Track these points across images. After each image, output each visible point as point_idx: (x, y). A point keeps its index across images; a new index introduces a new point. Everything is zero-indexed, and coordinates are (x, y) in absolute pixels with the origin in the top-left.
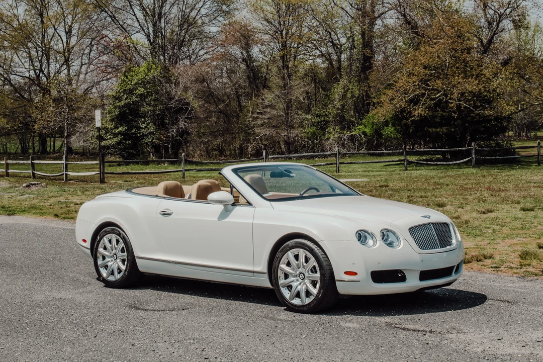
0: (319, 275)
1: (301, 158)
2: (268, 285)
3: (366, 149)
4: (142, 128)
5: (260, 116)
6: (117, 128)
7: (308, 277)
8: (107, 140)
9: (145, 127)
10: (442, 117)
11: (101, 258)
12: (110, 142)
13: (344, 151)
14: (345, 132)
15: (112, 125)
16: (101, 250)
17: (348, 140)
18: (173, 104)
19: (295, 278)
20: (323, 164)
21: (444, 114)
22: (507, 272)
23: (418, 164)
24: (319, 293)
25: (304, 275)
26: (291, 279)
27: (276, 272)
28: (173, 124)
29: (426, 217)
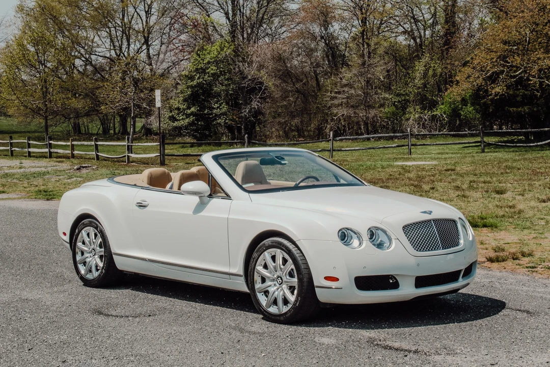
0: (297, 280)
1: (380, 138)
2: (245, 289)
3: (448, 130)
4: (214, 108)
5: (337, 95)
6: (189, 108)
7: (286, 282)
8: (179, 120)
9: (218, 107)
10: (524, 96)
11: (80, 254)
12: (183, 123)
13: (424, 132)
14: (426, 112)
15: (184, 105)
16: (79, 244)
17: (429, 120)
18: (245, 83)
19: (272, 283)
20: (393, 145)
21: (526, 92)
22: (543, 273)
23: (496, 146)
24: (296, 301)
25: (281, 279)
26: (268, 283)
27: (252, 275)
28: (246, 104)
29: (427, 213)
